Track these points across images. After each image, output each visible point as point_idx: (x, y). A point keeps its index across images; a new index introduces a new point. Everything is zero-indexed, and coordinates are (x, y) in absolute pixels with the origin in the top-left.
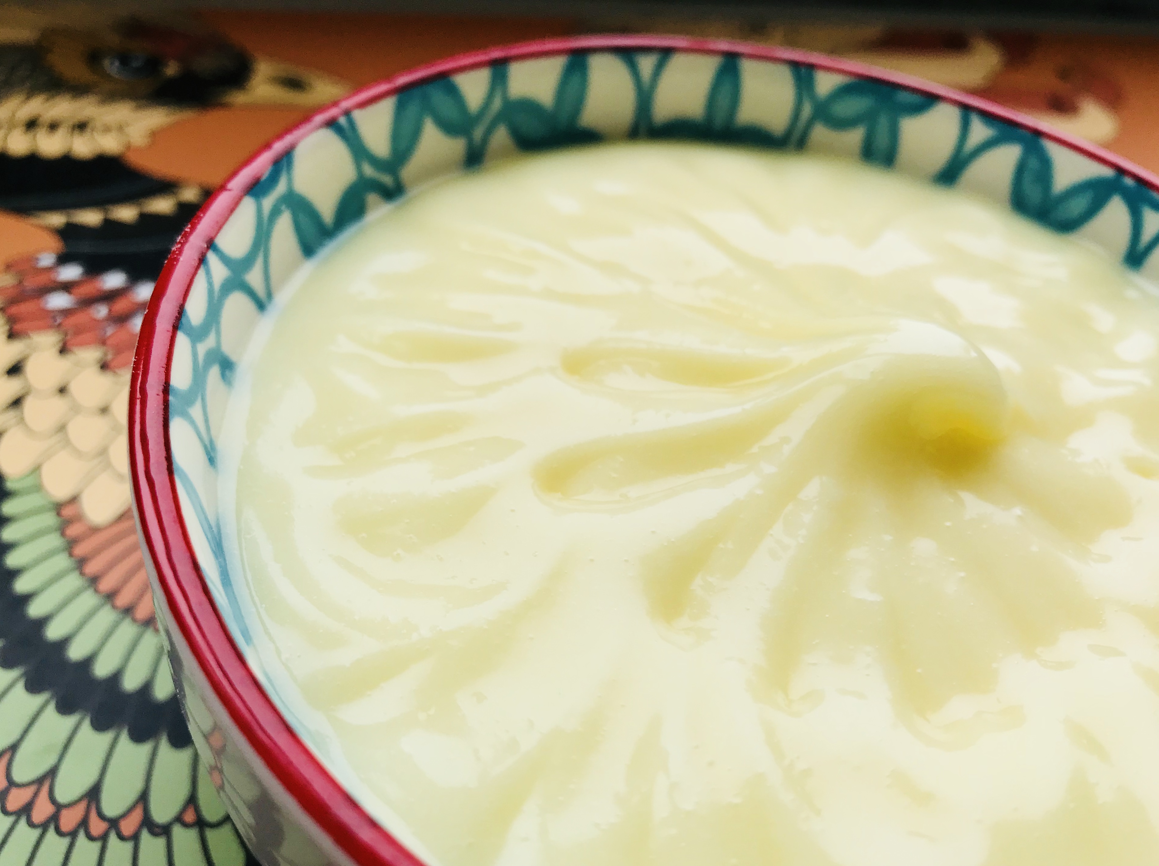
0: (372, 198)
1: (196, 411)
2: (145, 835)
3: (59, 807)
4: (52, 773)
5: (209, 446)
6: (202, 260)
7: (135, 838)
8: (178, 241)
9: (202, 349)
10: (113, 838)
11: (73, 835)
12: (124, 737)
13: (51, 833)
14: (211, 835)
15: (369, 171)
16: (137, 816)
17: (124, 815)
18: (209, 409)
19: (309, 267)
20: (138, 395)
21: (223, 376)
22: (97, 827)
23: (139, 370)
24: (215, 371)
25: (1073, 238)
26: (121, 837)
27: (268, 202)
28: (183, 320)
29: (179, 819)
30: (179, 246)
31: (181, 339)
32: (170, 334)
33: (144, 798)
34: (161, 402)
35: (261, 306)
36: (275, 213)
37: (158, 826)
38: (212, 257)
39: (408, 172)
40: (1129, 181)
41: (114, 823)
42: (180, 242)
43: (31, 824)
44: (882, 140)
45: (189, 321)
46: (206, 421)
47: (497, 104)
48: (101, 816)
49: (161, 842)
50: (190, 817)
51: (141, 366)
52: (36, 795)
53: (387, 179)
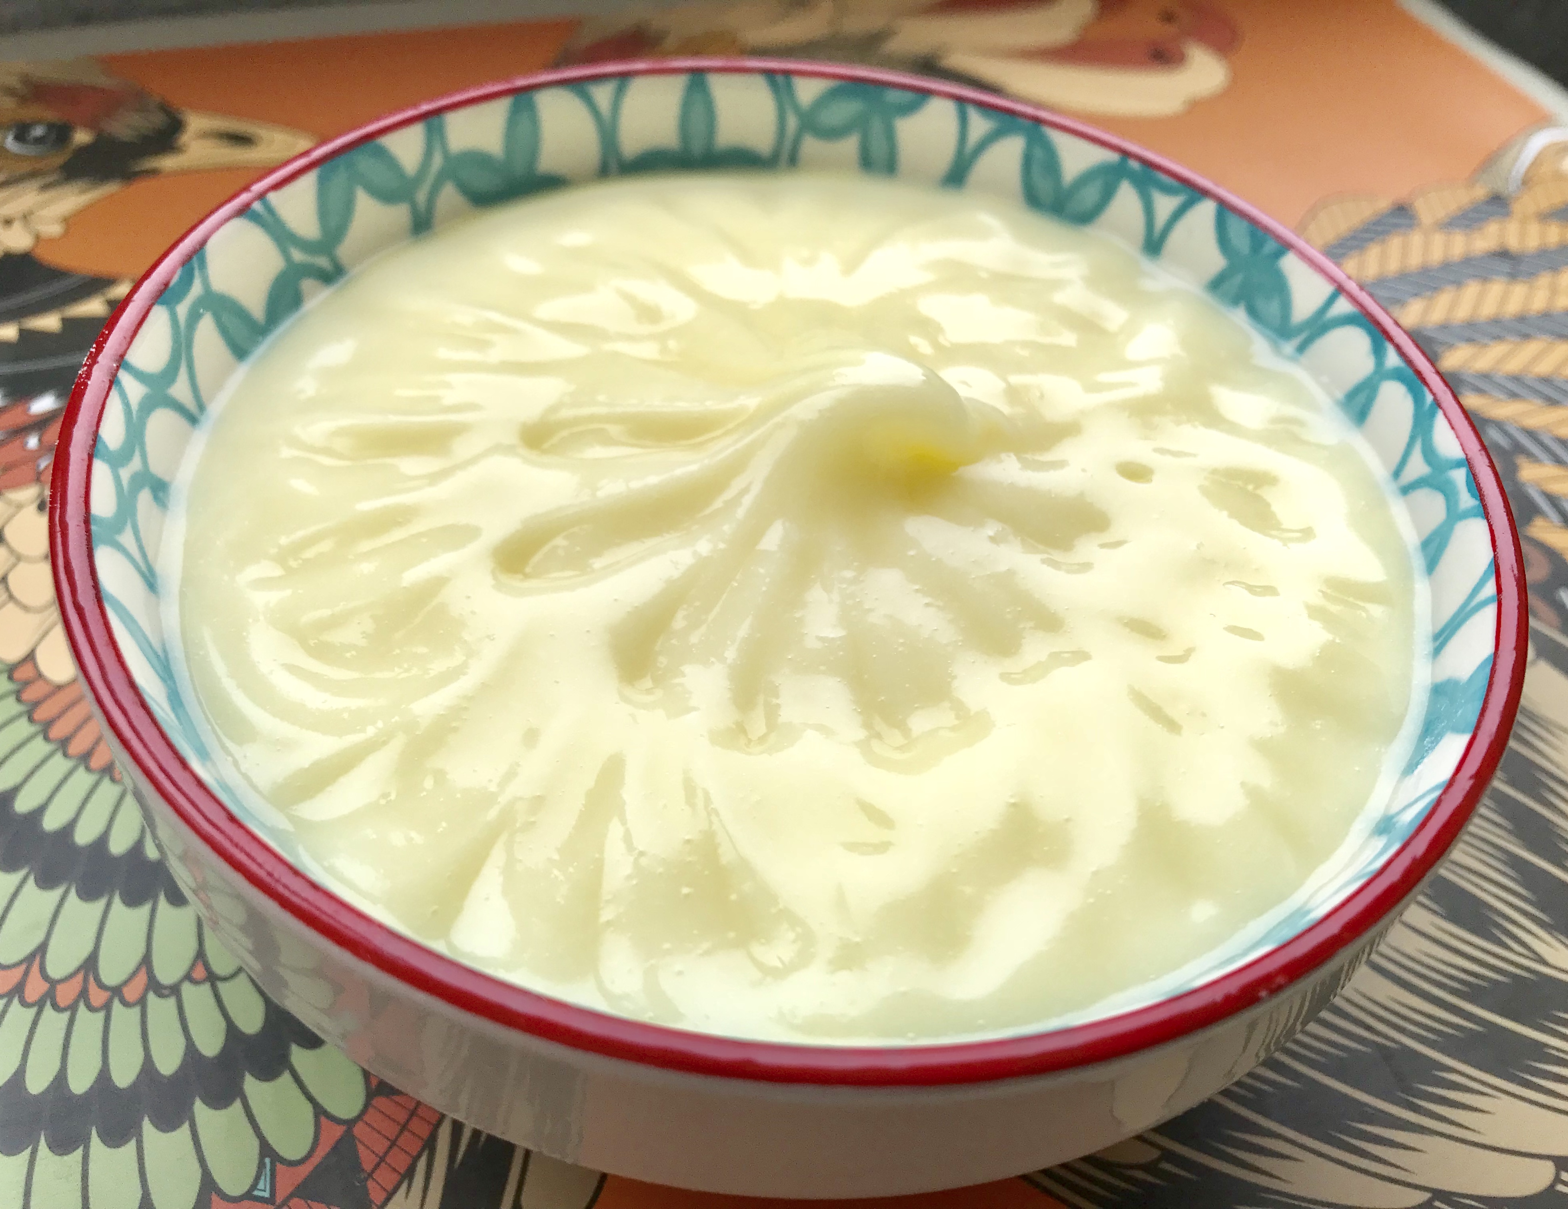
0: (307, 284)
1: (127, 539)
2: (151, 997)
3: (53, 983)
4: (42, 949)
5: (148, 575)
6: (113, 381)
7: (142, 1002)
8: (84, 363)
9: (125, 474)
10: (116, 1005)
11: (73, 1008)
12: (117, 903)
13: (48, 1011)
14: (222, 987)
15: (298, 256)
16: (142, 979)
17: (126, 983)
18: (142, 534)
19: (242, 370)
20: (58, 528)
21: (156, 498)
22: (98, 997)
23: (57, 503)
24: (145, 497)
25: (1091, 231)
26: (126, 1004)
27: (182, 309)
28: (99, 446)
29: (188, 977)
30: (85, 368)
31: (100, 469)
32: (86, 463)
33: (146, 961)
34: (84, 532)
35: (193, 420)
36: (194, 317)
37: (166, 988)
38: (124, 377)
39: (344, 251)
40: (1134, 165)
41: (117, 991)
42: (86, 365)
43: (24, 1004)
44: (878, 148)
45: (106, 447)
46: (141, 548)
47: (437, 161)
48: (101, 986)
49: (172, 1002)
50: (200, 973)
51: (59, 499)
52: (26, 973)
53: (322, 262)
